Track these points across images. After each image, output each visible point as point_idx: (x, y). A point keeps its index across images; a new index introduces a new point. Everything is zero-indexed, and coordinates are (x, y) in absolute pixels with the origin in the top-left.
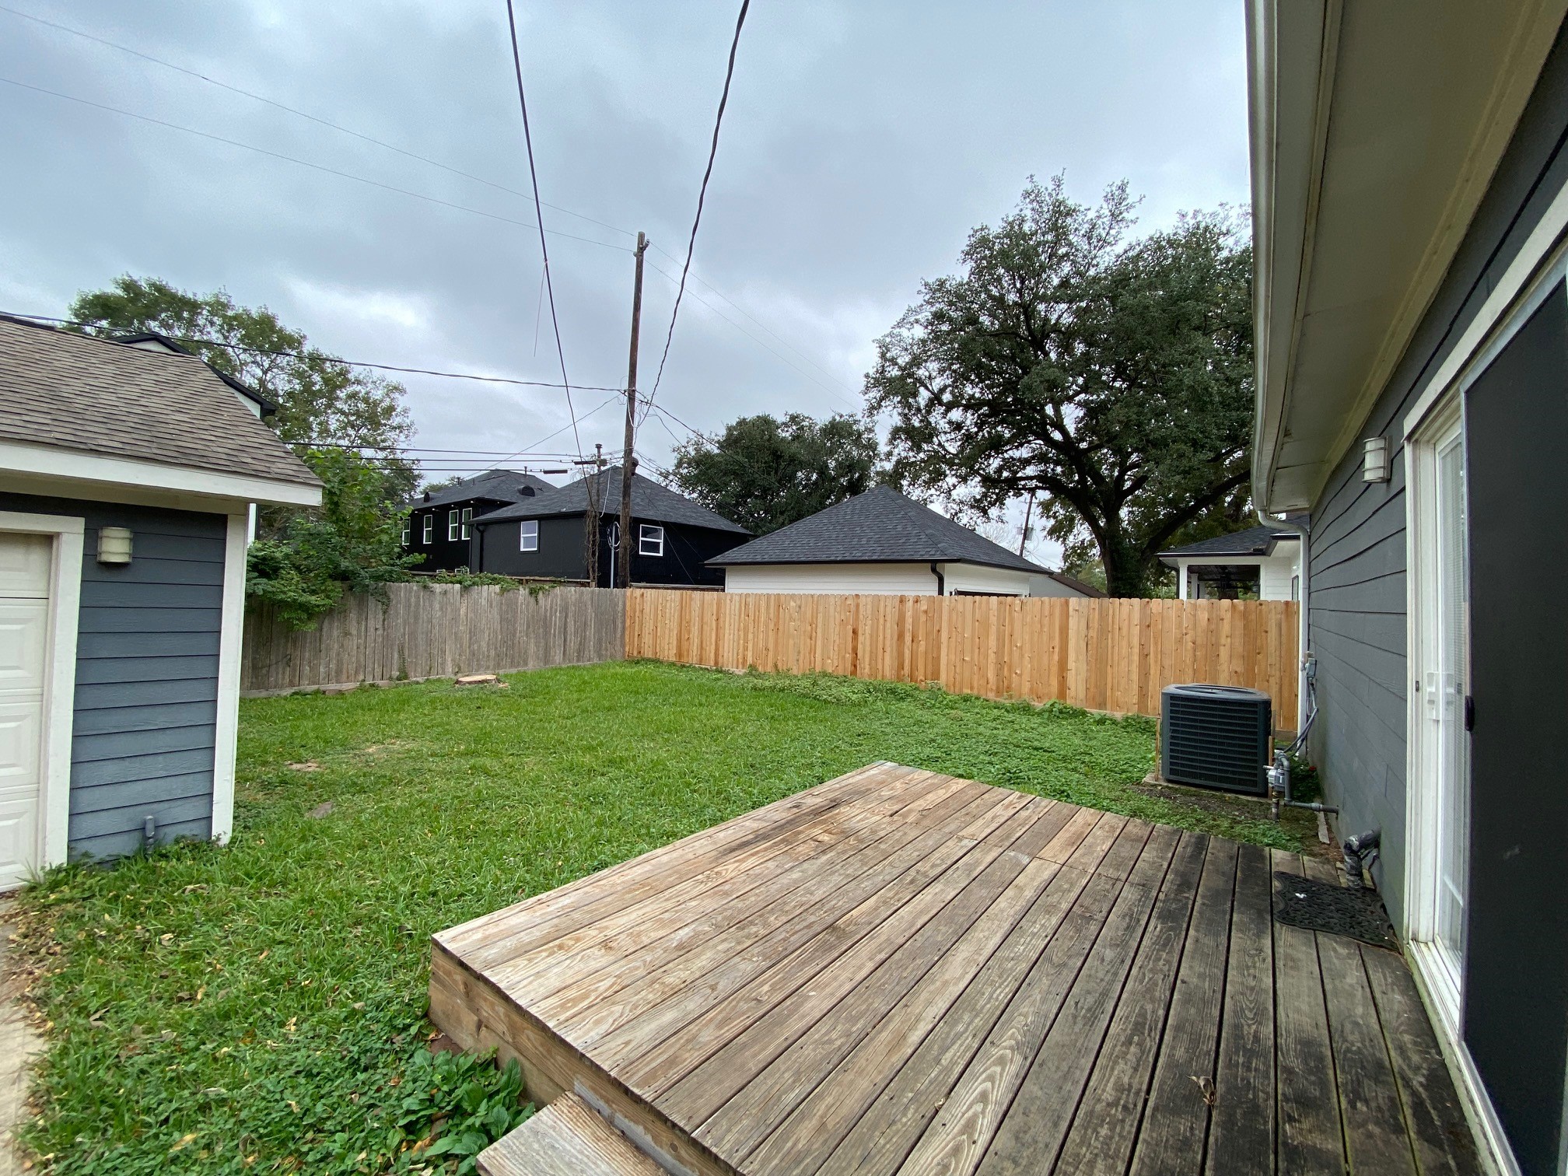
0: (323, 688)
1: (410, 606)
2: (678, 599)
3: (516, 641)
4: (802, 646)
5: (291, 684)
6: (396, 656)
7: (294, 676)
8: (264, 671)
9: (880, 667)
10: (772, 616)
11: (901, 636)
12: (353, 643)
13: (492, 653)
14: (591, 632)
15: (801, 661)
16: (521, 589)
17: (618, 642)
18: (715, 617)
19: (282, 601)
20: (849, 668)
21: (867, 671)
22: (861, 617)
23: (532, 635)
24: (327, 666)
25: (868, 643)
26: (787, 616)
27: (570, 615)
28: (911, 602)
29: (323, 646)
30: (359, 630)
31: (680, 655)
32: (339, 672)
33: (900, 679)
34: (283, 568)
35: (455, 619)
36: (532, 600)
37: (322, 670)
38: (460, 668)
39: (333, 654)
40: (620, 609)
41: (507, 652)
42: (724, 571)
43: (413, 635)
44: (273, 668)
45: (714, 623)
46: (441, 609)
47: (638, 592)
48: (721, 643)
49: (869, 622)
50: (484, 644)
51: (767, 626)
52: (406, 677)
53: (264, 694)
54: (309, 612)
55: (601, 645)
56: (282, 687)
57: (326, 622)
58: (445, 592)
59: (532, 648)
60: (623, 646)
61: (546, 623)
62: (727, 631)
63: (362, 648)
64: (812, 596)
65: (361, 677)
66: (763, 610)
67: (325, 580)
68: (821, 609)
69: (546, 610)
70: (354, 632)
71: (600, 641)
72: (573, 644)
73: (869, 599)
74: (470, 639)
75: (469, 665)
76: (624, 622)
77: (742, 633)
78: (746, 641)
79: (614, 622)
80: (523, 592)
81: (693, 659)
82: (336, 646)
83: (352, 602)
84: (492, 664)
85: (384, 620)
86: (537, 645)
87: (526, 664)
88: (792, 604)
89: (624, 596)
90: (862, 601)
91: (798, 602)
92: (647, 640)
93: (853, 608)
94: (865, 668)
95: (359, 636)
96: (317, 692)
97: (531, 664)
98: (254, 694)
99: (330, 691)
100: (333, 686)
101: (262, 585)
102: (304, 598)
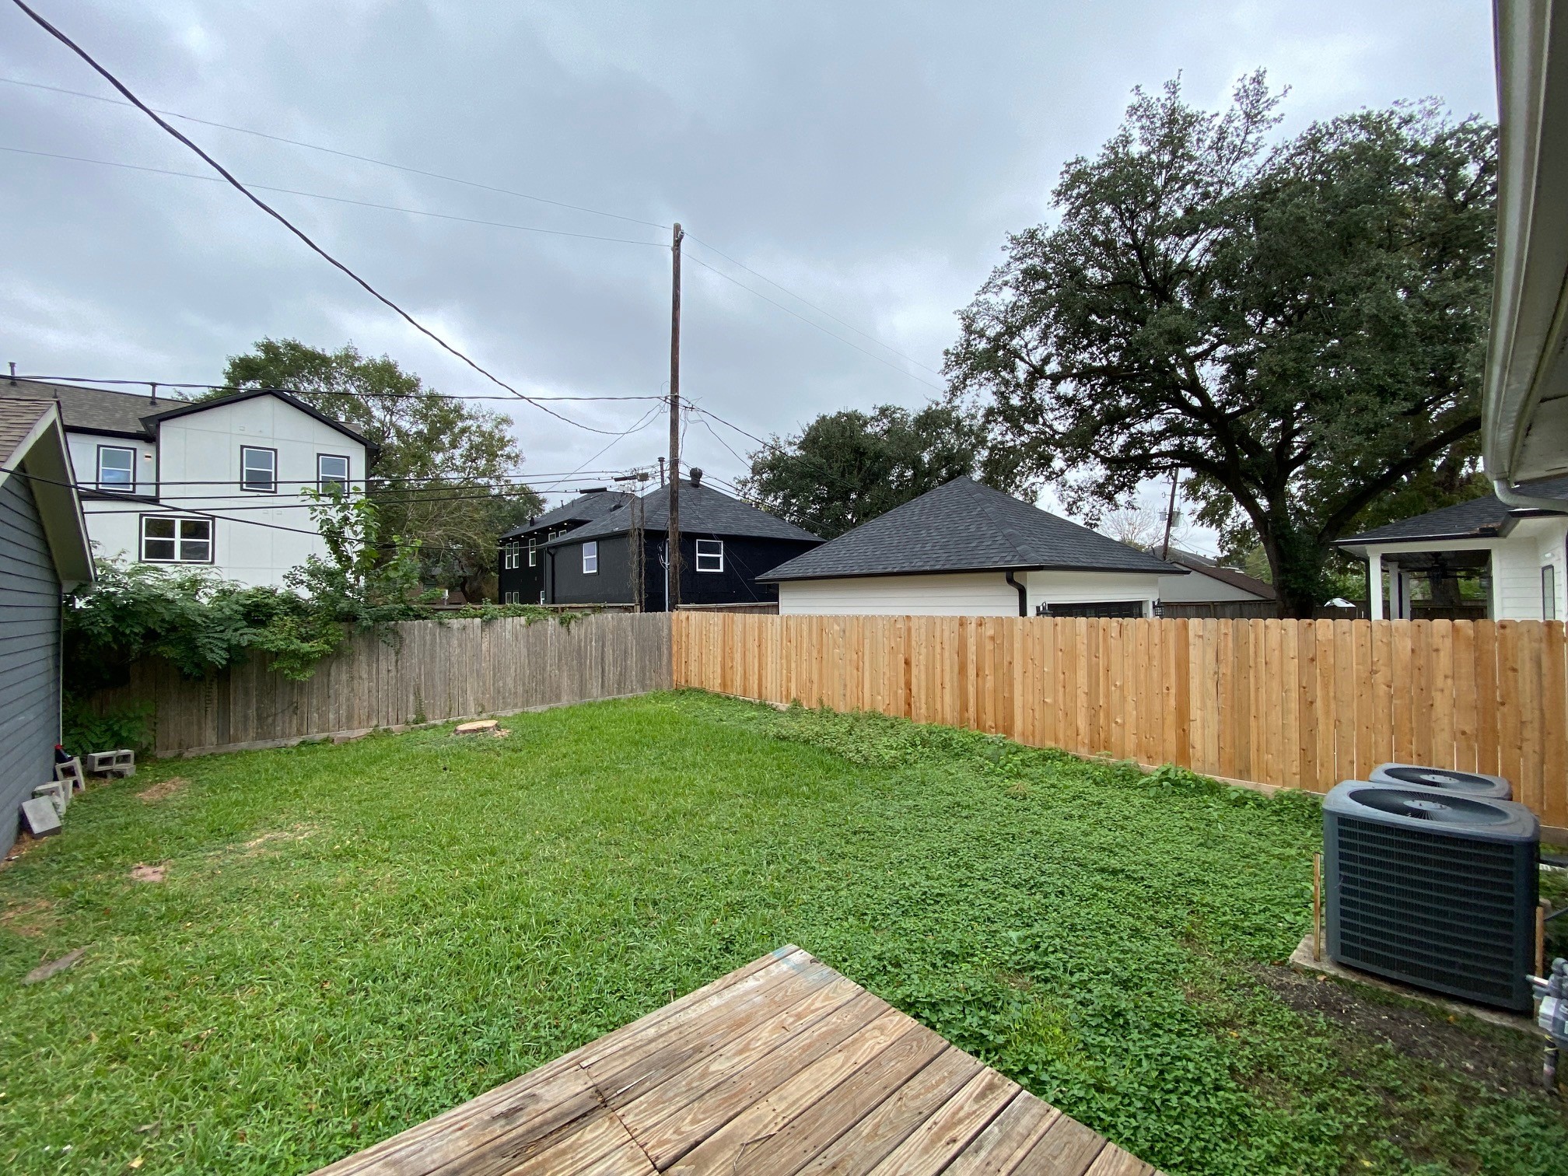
0: (332, 735)
1: (424, 645)
2: (720, 622)
3: (546, 675)
4: (848, 678)
5: (299, 733)
6: (412, 698)
7: (302, 724)
8: (270, 720)
9: (939, 706)
10: (814, 642)
11: (963, 669)
12: (363, 687)
13: (520, 690)
14: (632, 661)
15: (848, 695)
16: (550, 619)
17: (664, 671)
18: (756, 643)
19: (267, 650)
20: (903, 706)
21: (923, 711)
22: (914, 643)
23: (565, 668)
24: (337, 712)
25: (923, 677)
26: (831, 642)
27: (608, 643)
28: (973, 625)
29: (331, 692)
30: (370, 673)
31: (724, 685)
32: (350, 718)
33: (963, 722)
34: (277, 614)
35: (477, 655)
36: (564, 630)
37: (331, 716)
38: (483, 708)
39: (342, 699)
40: (665, 632)
41: (539, 687)
42: (777, 587)
43: (430, 675)
44: (279, 716)
45: (756, 649)
46: (460, 645)
47: (684, 614)
48: (764, 672)
49: (924, 651)
50: (510, 682)
51: (810, 654)
52: (423, 720)
53: (270, 744)
54: (306, 661)
55: (645, 674)
56: (289, 736)
57: (332, 667)
58: (464, 628)
59: (565, 682)
60: (670, 674)
61: (580, 654)
62: (770, 659)
63: (374, 691)
64: (857, 618)
65: (375, 723)
66: (805, 634)
67: (326, 624)
68: (868, 633)
69: (580, 641)
70: (365, 676)
71: (643, 669)
72: (612, 675)
73: (923, 621)
74: (494, 676)
75: (494, 703)
76: (670, 648)
77: (784, 661)
78: (789, 671)
79: (659, 649)
80: (552, 622)
81: (736, 690)
82: (345, 691)
83: (360, 644)
84: (519, 701)
85: (397, 661)
86: (571, 677)
87: (558, 698)
88: (836, 627)
89: (670, 619)
90: (914, 624)
91: (842, 625)
92: (694, 667)
93: (904, 633)
94: (921, 708)
95: (370, 680)
96: (326, 740)
97: (565, 698)
98: (260, 744)
99: (339, 739)
100: (344, 733)
101: (248, 636)
102: (297, 644)
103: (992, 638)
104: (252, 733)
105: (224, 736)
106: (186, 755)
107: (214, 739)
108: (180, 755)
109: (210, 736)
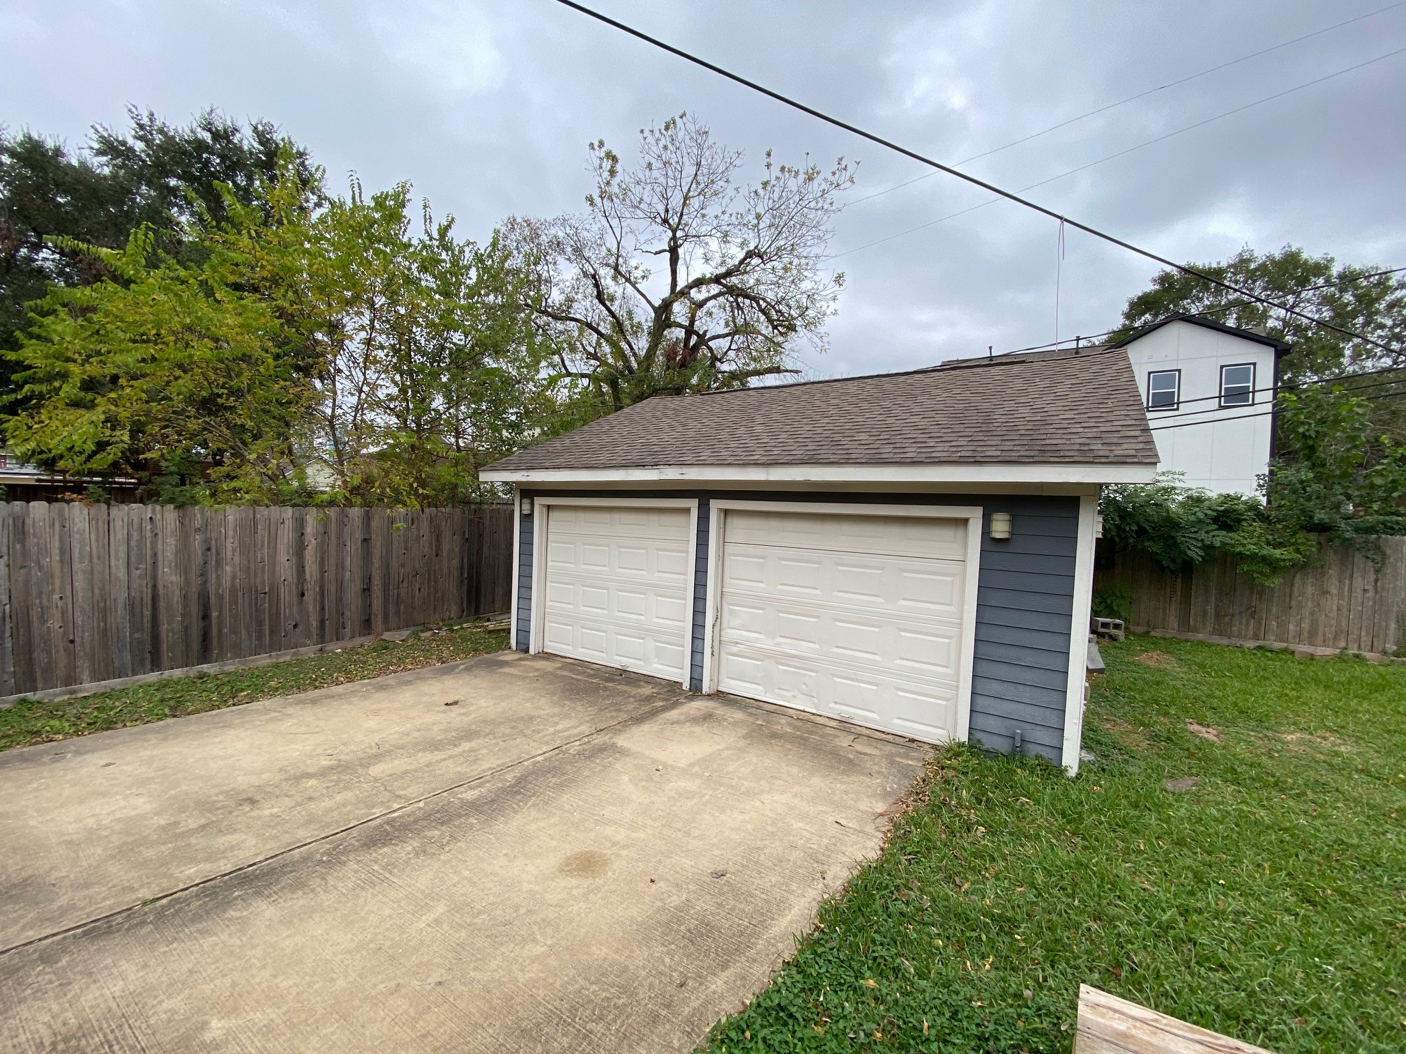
0: (1292, 647)
5: (1256, 637)
6: (1393, 625)
7: (1259, 629)
8: (1227, 619)
12: (1332, 604)
19: (1240, 553)
24: (1299, 624)
29: (1294, 603)
30: (1341, 589)
32: (1313, 633)
34: (1245, 520)
37: (1291, 627)
39: (1306, 612)
44: (1237, 617)
53: (1225, 641)
54: (1274, 567)
56: (1245, 638)
57: (1298, 577)
63: (1344, 610)
65: (1343, 644)
67: (1295, 533)
70: (1334, 591)
82: (1310, 604)
83: (1331, 557)
85: (1376, 581)
95: (1341, 597)
96: (1285, 651)
98: (1216, 639)
99: (1301, 652)
100: (1304, 648)
101: (1220, 538)
102: (1267, 551)
104: (1209, 628)
105: (1185, 624)
106: (1152, 634)
107: (1176, 625)
108: (1148, 632)
109: (1173, 622)
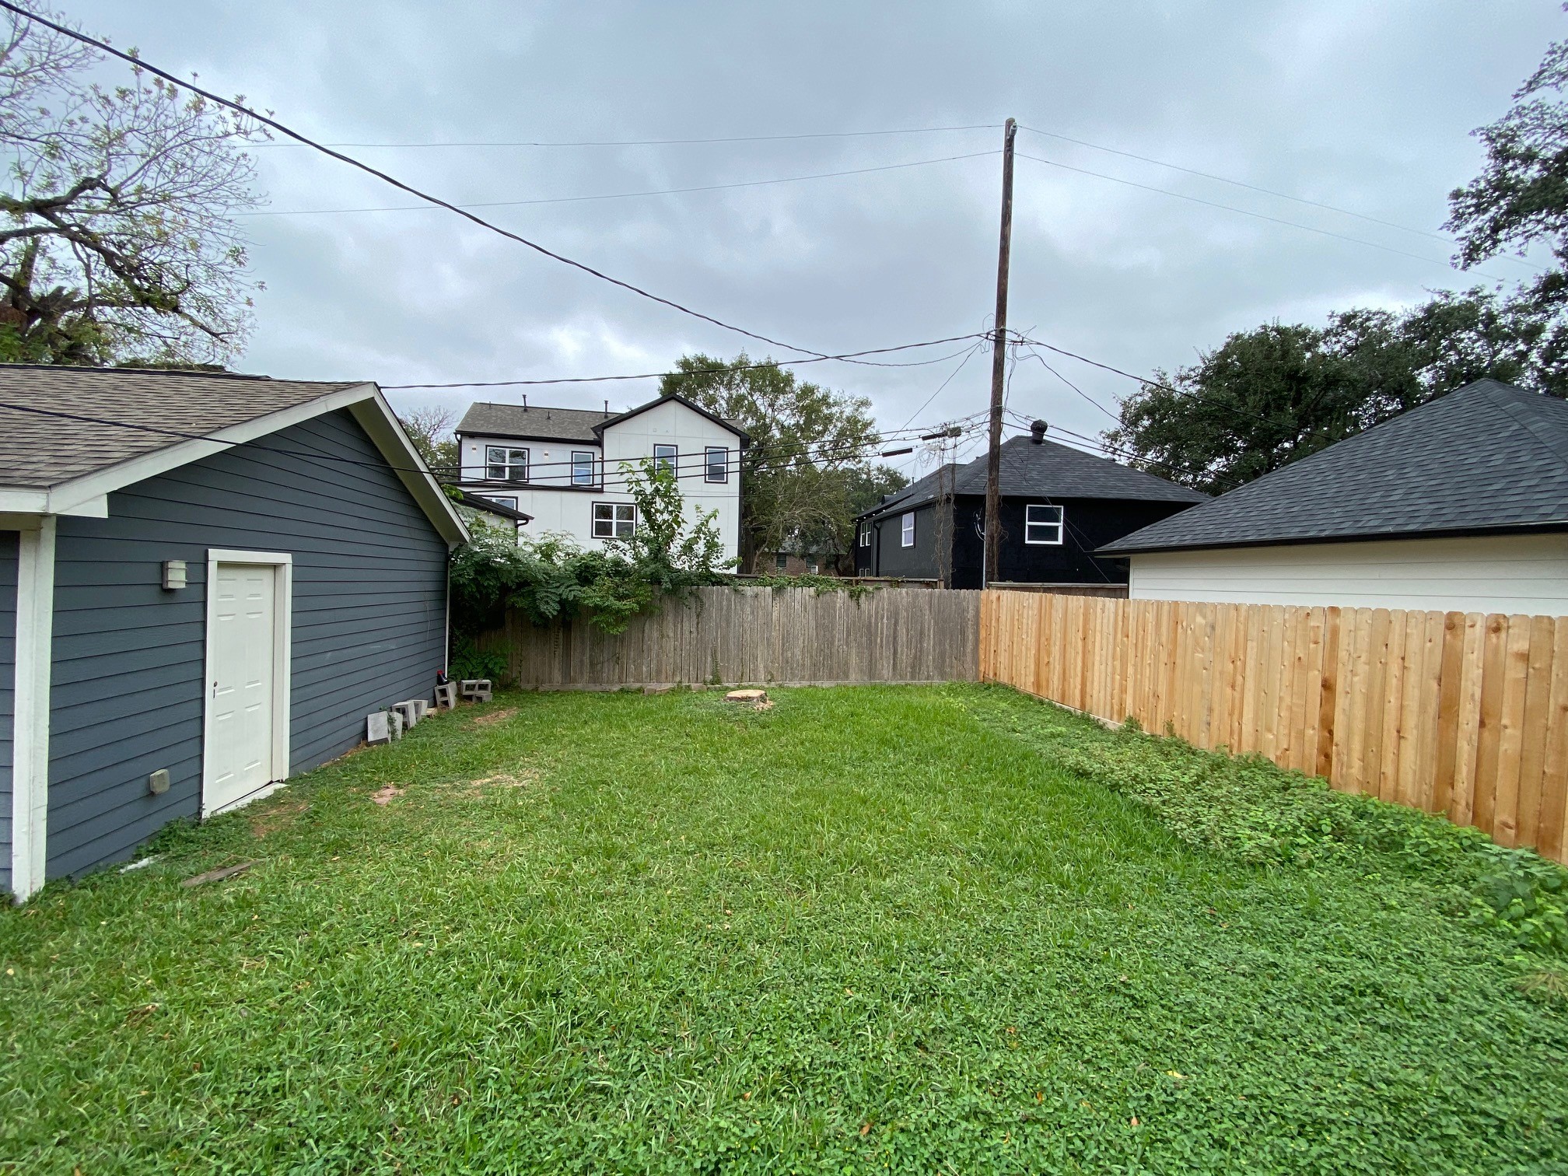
0: (644, 685)
1: (722, 609)
2: (1036, 606)
3: (834, 650)
4: (1216, 699)
5: (620, 680)
6: (709, 659)
7: (622, 673)
8: (599, 667)
9: (1389, 769)
10: (1164, 639)
11: (1448, 710)
12: (670, 645)
13: (808, 662)
14: (929, 644)
15: (1215, 724)
16: (840, 591)
17: (969, 658)
18: (1080, 634)
19: (587, 606)
20: (1314, 757)
21: (1356, 770)
22: (1342, 654)
23: (853, 644)
24: (649, 665)
25: (1359, 712)
26: (1190, 641)
27: (901, 622)
28: (1479, 630)
29: (645, 647)
30: (675, 633)
31: (1038, 684)
32: (659, 672)
33: (1441, 805)
34: (601, 575)
35: (768, 624)
36: (853, 604)
37: (644, 669)
38: (772, 675)
39: (654, 654)
40: (971, 614)
41: (826, 662)
42: (1126, 563)
43: (725, 639)
44: (606, 664)
45: (1080, 643)
46: (752, 613)
47: (994, 593)
48: (1089, 674)
49: (1362, 668)
50: (798, 652)
51: (1157, 656)
52: (719, 682)
53: (598, 688)
54: (620, 617)
55: (944, 661)
56: (612, 682)
57: (647, 626)
58: (756, 596)
59: (854, 660)
60: (976, 662)
61: (870, 631)
62: (1097, 658)
63: (678, 650)
64: (1237, 608)
65: (678, 679)
66: (1150, 628)
68: (1253, 632)
69: (870, 617)
70: (671, 635)
71: (942, 654)
72: (905, 656)
73: (1367, 616)
74: (783, 645)
75: (782, 673)
76: (977, 633)
77: (1118, 663)
78: (1124, 677)
79: (963, 632)
80: (842, 595)
81: (1053, 694)
82: (655, 647)
83: (668, 605)
84: (807, 673)
85: (698, 624)
86: (859, 654)
87: (847, 677)
88: (1199, 620)
89: (978, 599)
90: (1344, 624)
91: (1210, 618)
92: (1003, 658)
93: (1323, 634)
94: (1350, 764)
95: (675, 639)
96: (640, 690)
97: (853, 676)
98: (592, 687)
99: (649, 690)
100: (653, 686)
101: (574, 592)
102: (612, 602)
103: (1525, 657)
104: (586, 677)
105: (567, 677)
106: (541, 689)
107: (560, 679)
108: (536, 689)
109: (557, 676)
